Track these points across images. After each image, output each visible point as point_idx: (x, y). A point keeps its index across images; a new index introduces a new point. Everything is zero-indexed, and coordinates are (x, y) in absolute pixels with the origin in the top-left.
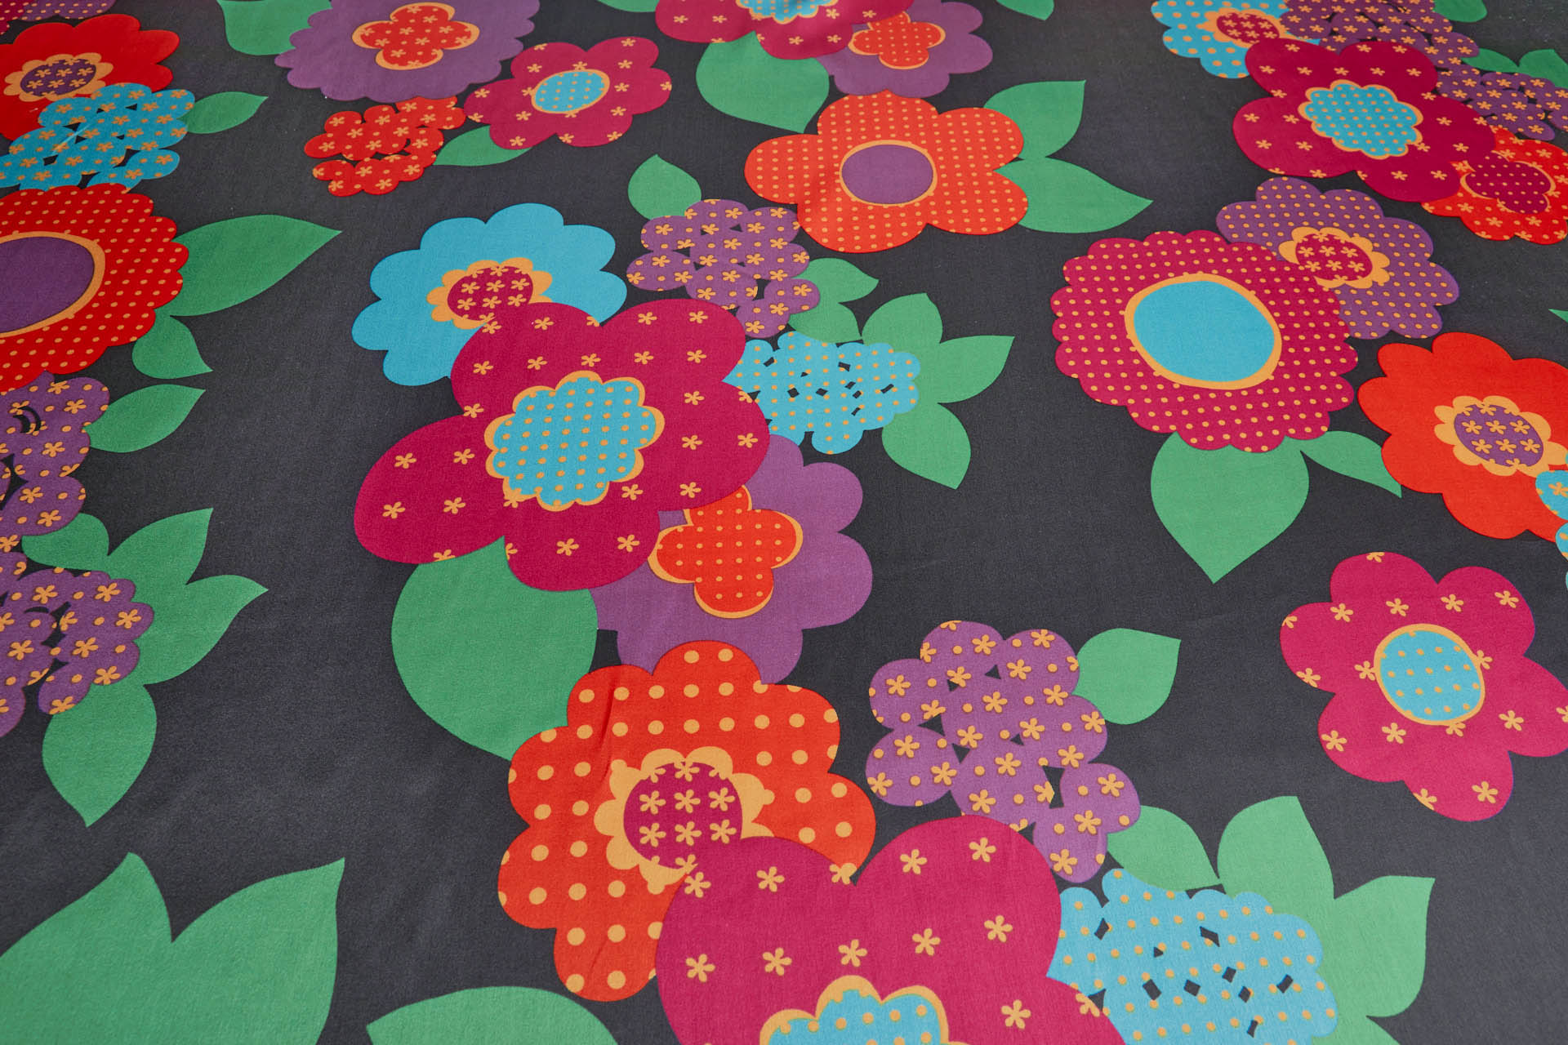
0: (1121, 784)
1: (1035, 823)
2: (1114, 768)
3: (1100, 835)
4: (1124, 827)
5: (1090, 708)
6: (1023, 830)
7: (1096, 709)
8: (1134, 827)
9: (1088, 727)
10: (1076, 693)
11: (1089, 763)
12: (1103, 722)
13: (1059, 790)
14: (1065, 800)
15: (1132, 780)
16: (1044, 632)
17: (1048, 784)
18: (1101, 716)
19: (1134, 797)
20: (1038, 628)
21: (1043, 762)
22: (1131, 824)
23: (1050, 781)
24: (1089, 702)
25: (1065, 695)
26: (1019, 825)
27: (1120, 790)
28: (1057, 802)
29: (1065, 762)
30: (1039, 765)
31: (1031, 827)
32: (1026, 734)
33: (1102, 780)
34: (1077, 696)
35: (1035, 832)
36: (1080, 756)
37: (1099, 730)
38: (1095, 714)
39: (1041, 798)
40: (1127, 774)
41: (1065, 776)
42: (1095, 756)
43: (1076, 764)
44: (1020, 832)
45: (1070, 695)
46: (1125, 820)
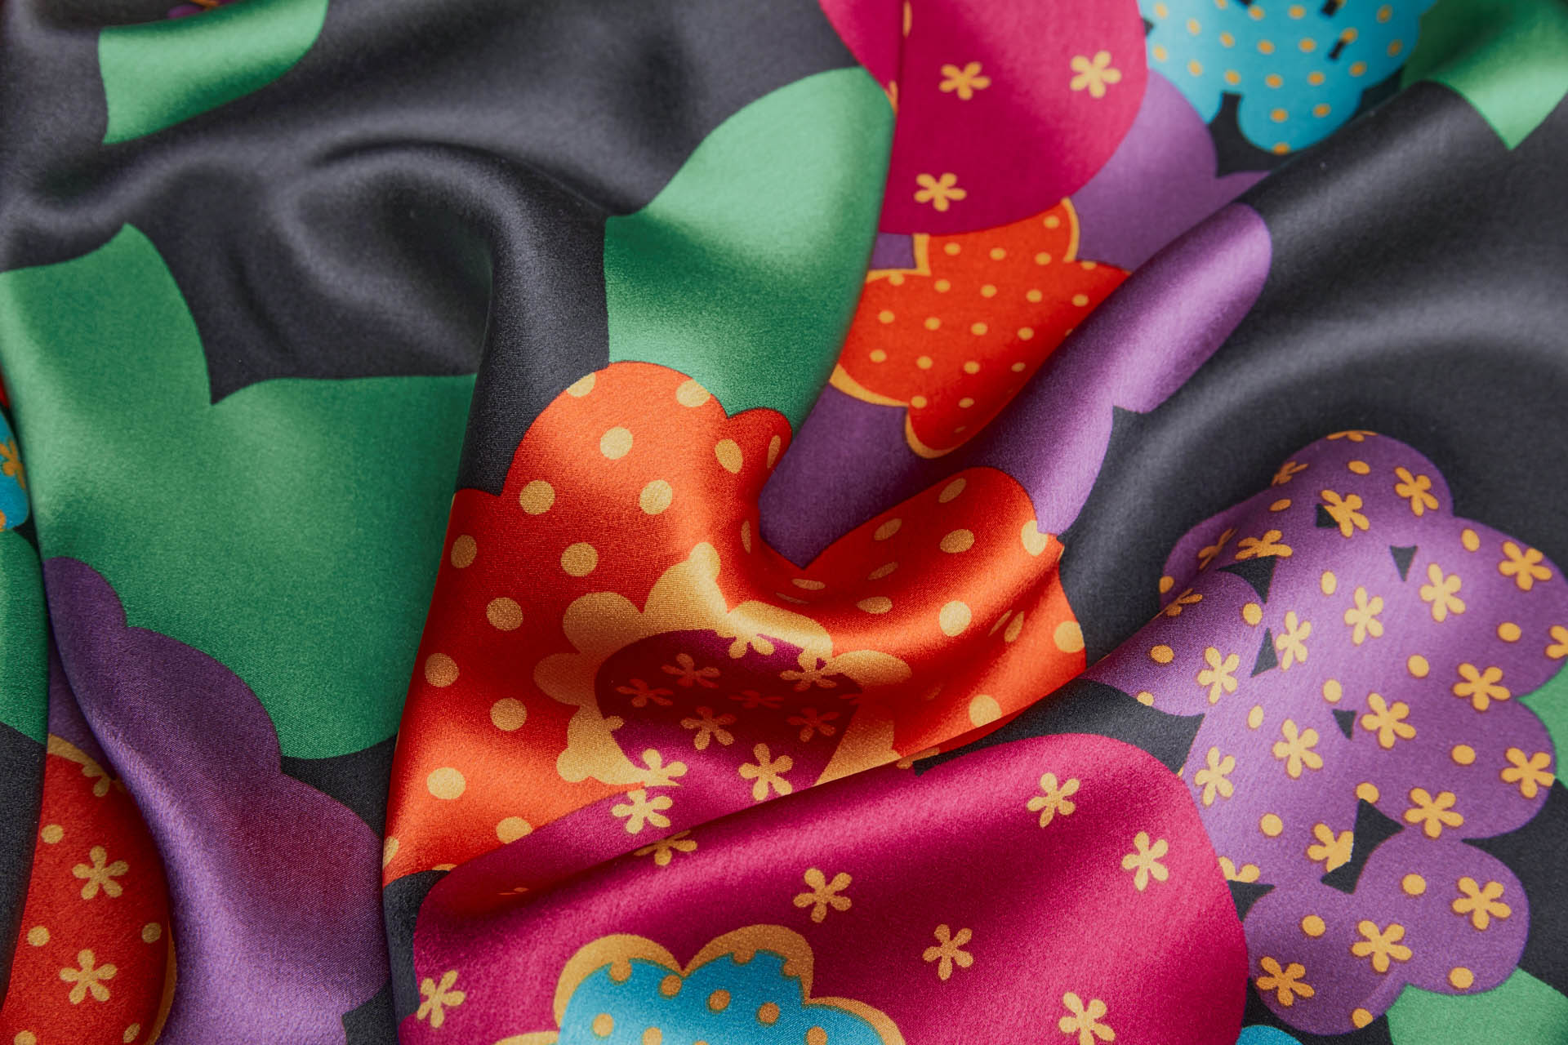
0: (1503, 911)
1: (1271, 887)
2: (1509, 874)
3: (1390, 978)
4: (1451, 990)
5: (1537, 738)
6: (1240, 883)
7: (1550, 749)
8: (1472, 1001)
9: (1509, 775)
10: (1531, 701)
11: (1465, 841)
12: (1548, 780)
13: (1364, 860)
14: (1363, 882)
15: (1533, 910)
16: (1535, 555)
17: (1348, 839)
18: (1552, 768)
19: (1515, 946)
20: (1527, 540)
21: (1368, 793)
22: (1471, 991)
23: (1356, 835)
24: (1544, 729)
25: (1502, 693)
26: (1238, 872)
27: (1495, 920)
28: (1344, 879)
29: (1413, 816)
30: (1355, 794)
31: (1258, 890)
32: (1369, 722)
33: (1467, 884)
34: (1526, 708)
35: (1260, 902)
36: (1455, 819)
37: (1530, 790)
38: (1543, 759)
39: (1316, 853)
40: (1529, 898)
41: (1395, 841)
42: (1487, 834)
43: (1433, 830)
44: (1232, 883)
45: (1514, 699)
46: (1462, 977)
